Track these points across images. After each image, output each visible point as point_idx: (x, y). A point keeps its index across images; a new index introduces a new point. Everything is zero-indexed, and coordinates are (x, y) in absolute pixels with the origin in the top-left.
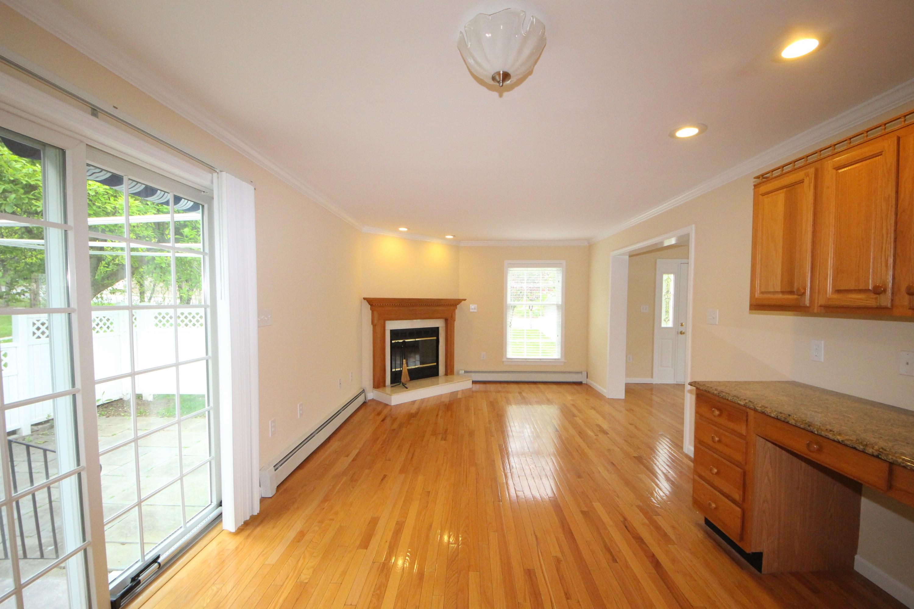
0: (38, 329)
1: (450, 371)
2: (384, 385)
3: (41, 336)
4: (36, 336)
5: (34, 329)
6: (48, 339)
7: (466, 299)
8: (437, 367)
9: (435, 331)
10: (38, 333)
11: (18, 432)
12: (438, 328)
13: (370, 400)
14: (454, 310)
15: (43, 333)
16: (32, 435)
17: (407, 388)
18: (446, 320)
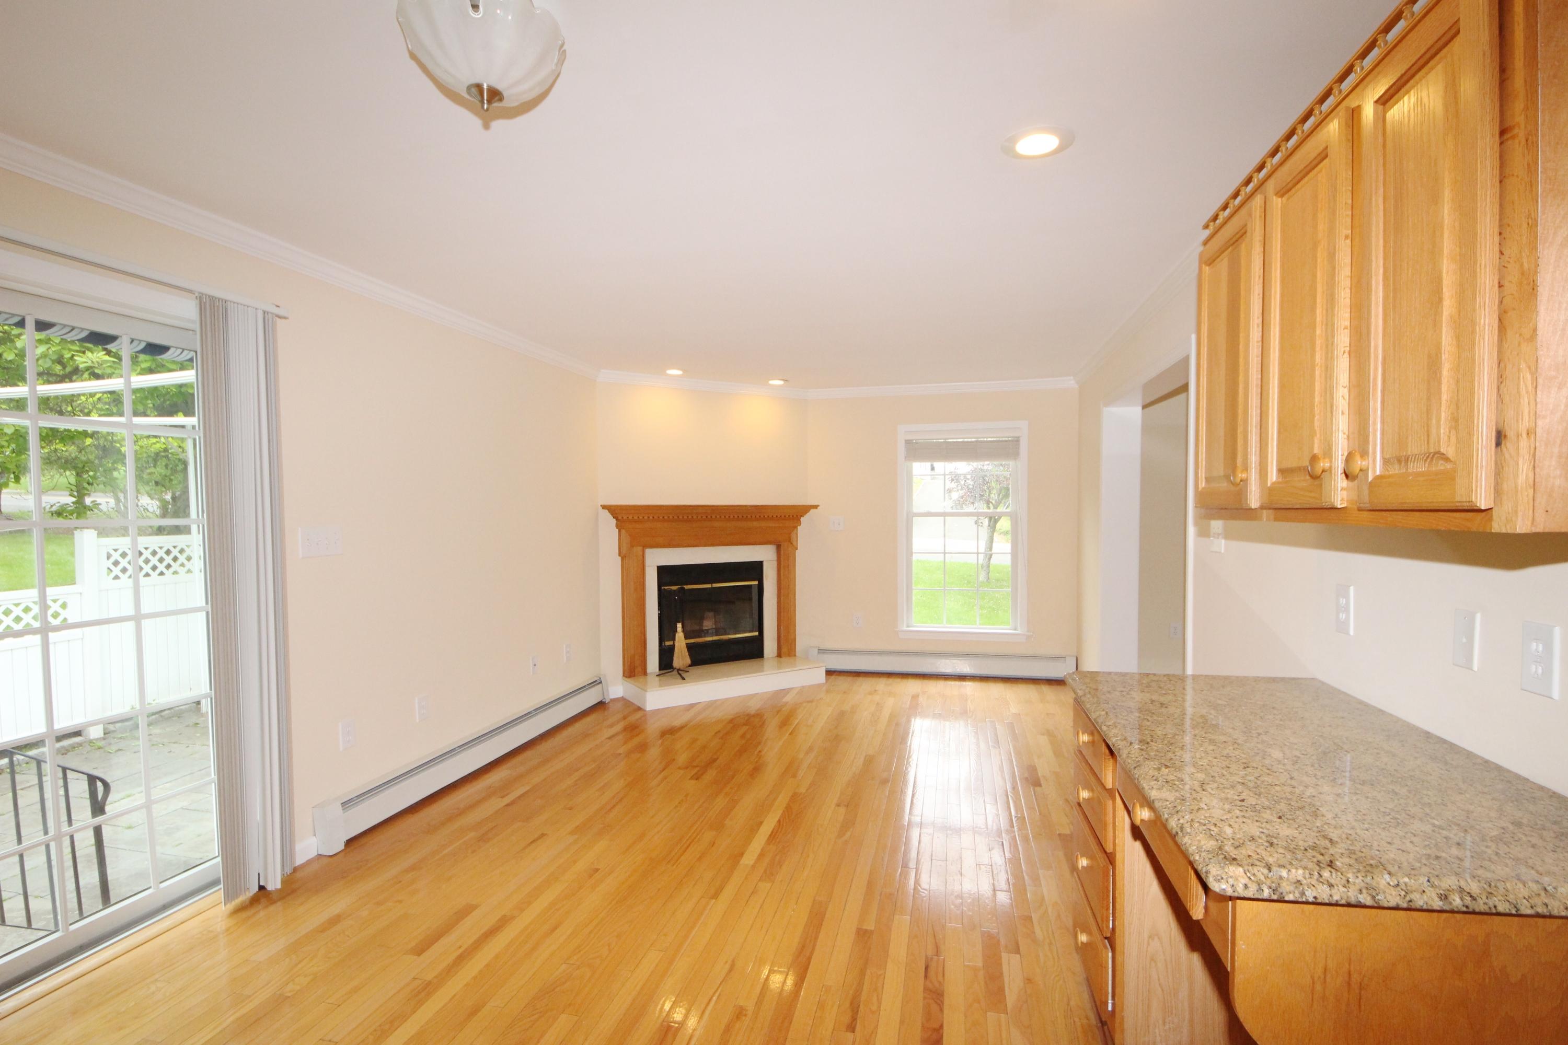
0: (116, 563)
1: (786, 649)
2: (645, 673)
3: (120, 574)
4: (113, 575)
5: (109, 563)
6: (131, 580)
7: (818, 506)
8: (760, 639)
9: (754, 569)
10: (117, 571)
11: (84, 734)
12: (760, 564)
13: (614, 700)
14: (796, 527)
15: (124, 570)
16: (104, 739)
17: (683, 679)
18: (779, 547)
